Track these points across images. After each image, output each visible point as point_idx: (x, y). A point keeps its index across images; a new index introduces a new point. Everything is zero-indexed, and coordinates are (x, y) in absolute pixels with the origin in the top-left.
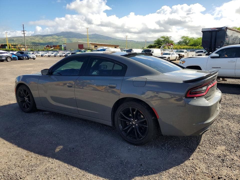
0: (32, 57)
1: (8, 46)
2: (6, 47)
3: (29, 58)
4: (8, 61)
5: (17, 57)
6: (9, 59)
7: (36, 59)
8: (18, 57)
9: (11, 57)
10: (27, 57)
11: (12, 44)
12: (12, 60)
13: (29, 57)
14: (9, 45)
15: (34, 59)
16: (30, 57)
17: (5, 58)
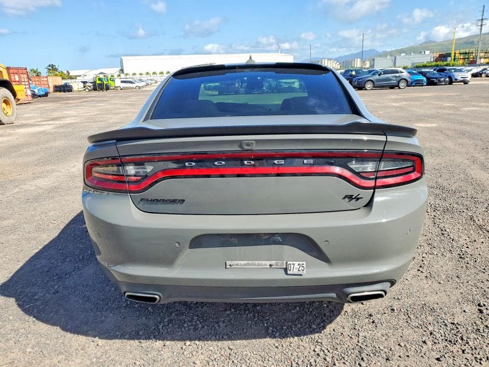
0: (459, 78)
1: (453, 55)
2: (448, 58)
3: (454, 80)
4: (400, 88)
5: (425, 79)
6: (402, 84)
7: (469, 83)
8: (428, 79)
9: (409, 80)
10: (448, 79)
11: (462, 51)
12: (407, 86)
13: (453, 78)
14: (455, 54)
15: (465, 82)
16: (456, 80)
17: (396, 82)
